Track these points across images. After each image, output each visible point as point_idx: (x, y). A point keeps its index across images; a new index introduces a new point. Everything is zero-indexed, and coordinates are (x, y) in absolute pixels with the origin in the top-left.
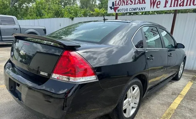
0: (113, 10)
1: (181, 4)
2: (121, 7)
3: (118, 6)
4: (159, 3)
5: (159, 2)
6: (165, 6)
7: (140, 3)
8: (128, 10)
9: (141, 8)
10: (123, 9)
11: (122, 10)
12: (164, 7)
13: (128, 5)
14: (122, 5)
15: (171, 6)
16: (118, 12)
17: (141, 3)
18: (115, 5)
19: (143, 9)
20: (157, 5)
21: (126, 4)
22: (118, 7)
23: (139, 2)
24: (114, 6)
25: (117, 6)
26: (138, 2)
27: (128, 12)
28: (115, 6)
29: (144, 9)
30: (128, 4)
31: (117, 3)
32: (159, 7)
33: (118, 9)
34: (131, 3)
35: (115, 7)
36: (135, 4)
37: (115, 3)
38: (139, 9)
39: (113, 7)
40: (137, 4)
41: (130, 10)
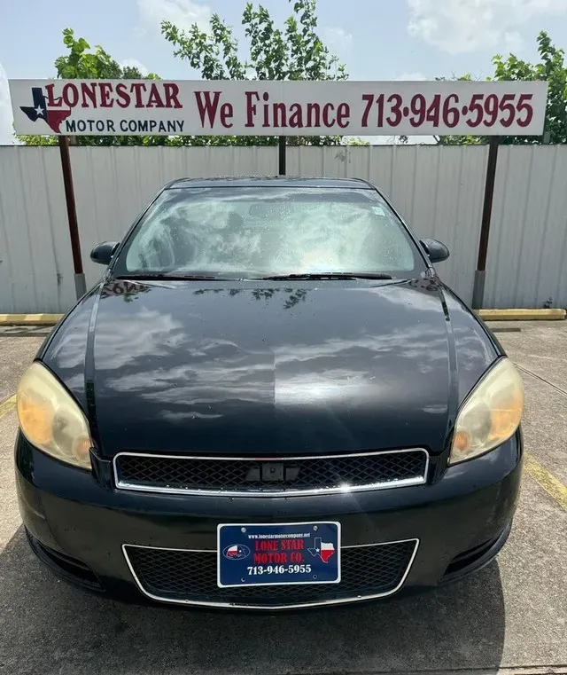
0: (40, 121)
1: (295, 121)
2: (78, 114)
3: (65, 107)
4: (227, 112)
5: (227, 109)
6: (250, 124)
7: (160, 105)
8: (116, 126)
9: (169, 123)
10: (91, 122)
11: (88, 124)
12: (246, 126)
13: (111, 105)
14: (85, 105)
15: (266, 124)
16: (70, 133)
17: (165, 103)
18: (47, 101)
19: (177, 127)
20: (223, 116)
21: (104, 104)
22: (68, 113)
23: (154, 99)
25: (60, 104)
26: (150, 101)
27: (115, 134)
28: (51, 104)
29: (181, 126)
30: (108, 102)
31: (58, 93)
32: (231, 125)
33: (69, 119)
34: (123, 101)
35: (48, 108)
36: (139, 105)
37: (45, 93)
38: (162, 127)
39: (39, 111)
40: (149, 105)
41: (125, 126)
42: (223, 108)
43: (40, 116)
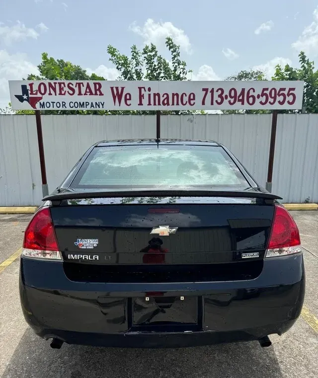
0: (26, 102)
1: (166, 102)
2: (46, 98)
3: (39, 95)
4: (128, 97)
5: (128, 96)
6: (141, 104)
7: (91, 94)
8: (67, 105)
9: (96, 103)
10: (53, 103)
11: (51, 104)
12: (139, 105)
13: (64, 94)
14: (50, 94)
15: (149, 104)
16: (41, 109)
17: (94, 93)
18: (29, 92)
19: (101, 106)
20: (126, 100)
21: (60, 94)
22: (41, 98)
23: (88, 91)
24: (27, 95)
25: (36, 94)
26: (86, 92)
27: (66, 109)
28: (32, 93)
29: (103, 105)
30: (63, 92)
31: (35, 88)
32: (130, 104)
33: (42, 101)
34: (71, 92)
35: (30, 96)
36: (80, 94)
37: (28, 88)
38: (92, 106)
39: (25, 97)
40: (85, 94)
41: (72, 105)
42: (126, 96)
43: (25, 100)
